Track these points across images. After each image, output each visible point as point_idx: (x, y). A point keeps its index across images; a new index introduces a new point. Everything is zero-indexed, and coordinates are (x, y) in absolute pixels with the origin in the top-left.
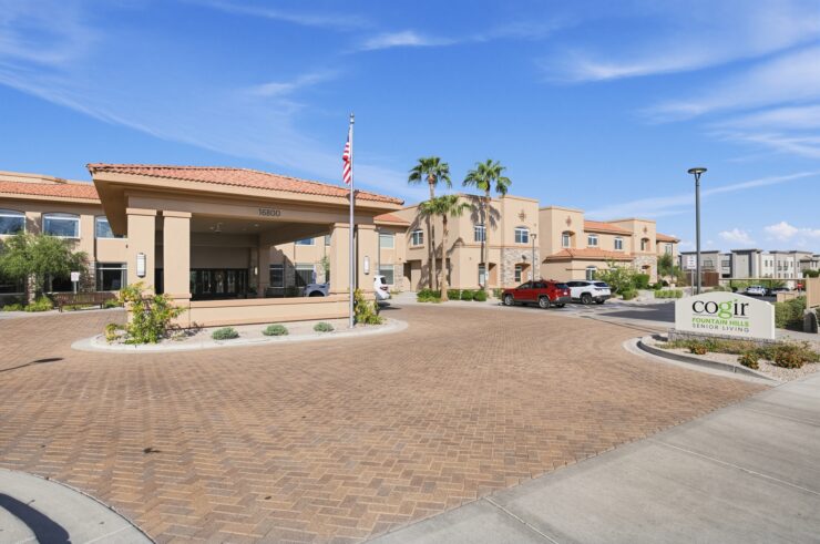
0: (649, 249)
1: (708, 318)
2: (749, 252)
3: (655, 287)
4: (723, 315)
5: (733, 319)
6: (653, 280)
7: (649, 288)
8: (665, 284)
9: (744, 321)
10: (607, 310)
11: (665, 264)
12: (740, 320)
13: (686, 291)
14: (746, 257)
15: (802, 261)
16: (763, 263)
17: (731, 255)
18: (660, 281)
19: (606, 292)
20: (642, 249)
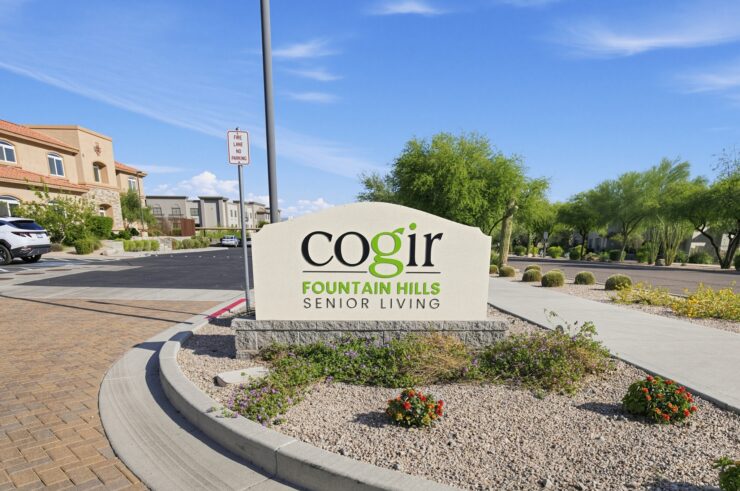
0: (106, 180)
1: (343, 279)
2: (215, 200)
3: (122, 236)
4: (380, 269)
5: (404, 278)
6: (119, 226)
7: (113, 237)
8: (134, 232)
9: (430, 279)
10: (44, 273)
11: (131, 204)
12: (419, 279)
13: (163, 241)
14: (214, 205)
15: (258, 213)
16: (229, 213)
17: (199, 202)
18: (127, 228)
19: (43, 239)
20: (97, 179)
